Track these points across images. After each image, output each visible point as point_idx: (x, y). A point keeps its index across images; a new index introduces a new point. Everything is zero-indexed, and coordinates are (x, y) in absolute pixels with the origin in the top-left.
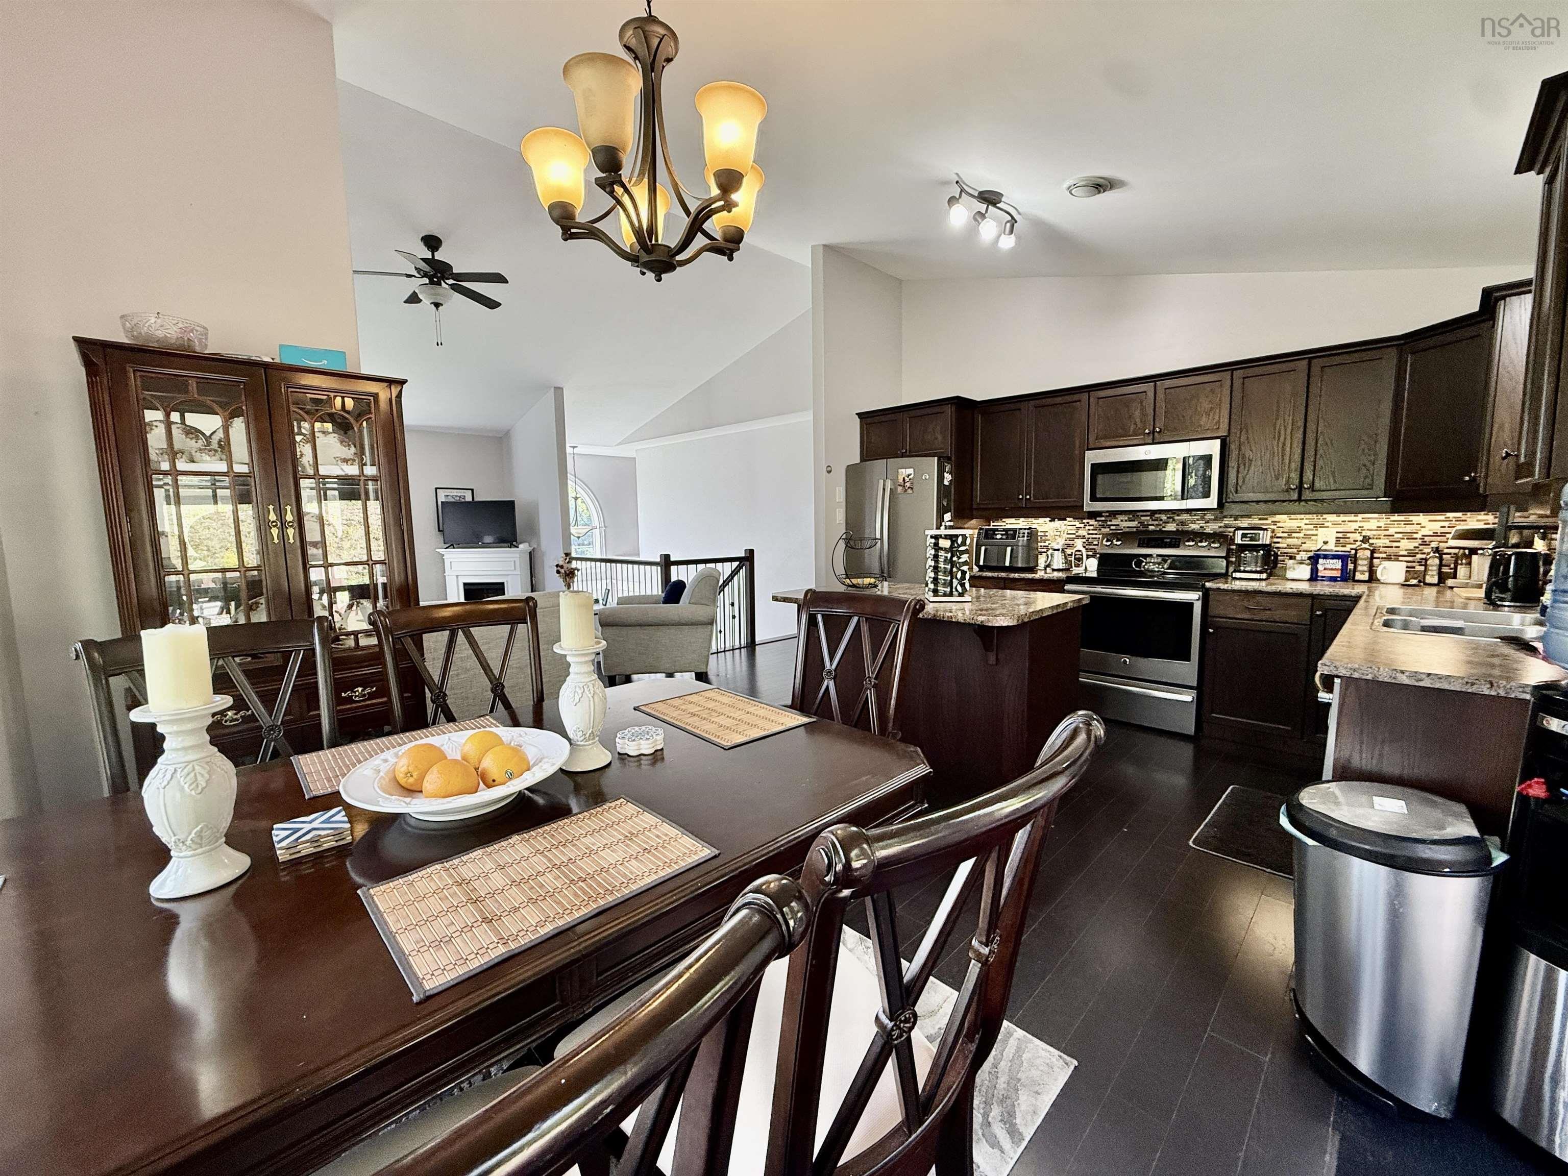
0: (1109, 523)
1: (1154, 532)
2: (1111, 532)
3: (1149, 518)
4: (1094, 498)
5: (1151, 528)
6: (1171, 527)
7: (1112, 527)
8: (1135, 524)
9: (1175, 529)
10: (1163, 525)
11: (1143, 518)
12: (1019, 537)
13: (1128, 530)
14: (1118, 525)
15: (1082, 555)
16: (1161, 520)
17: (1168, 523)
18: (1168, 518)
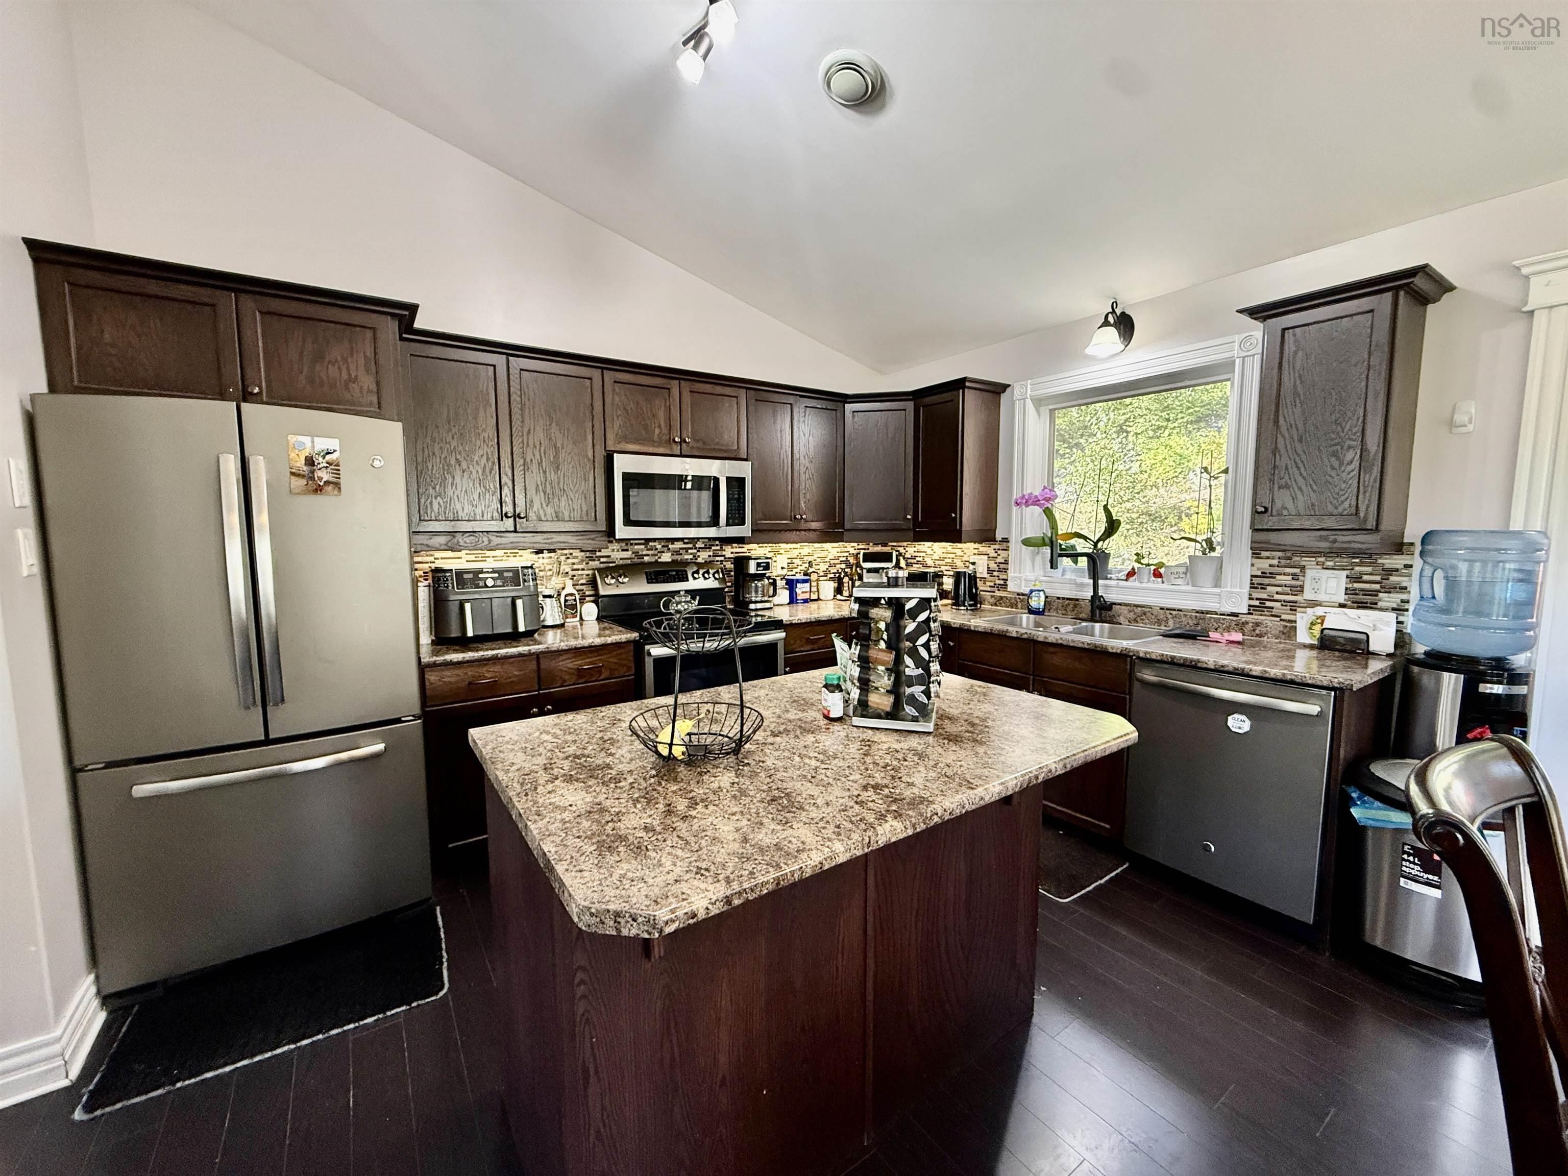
0: (598, 554)
1: (649, 563)
2: (602, 566)
3: (643, 547)
4: (628, 522)
5: (646, 559)
6: (666, 557)
7: (602, 560)
8: (628, 554)
9: (670, 560)
10: (659, 555)
11: (636, 547)
12: (525, 581)
13: (621, 562)
14: (609, 557)
15: (575, 600)
16: (656, 549)
17: (663, 552)
18: (663, 546)
